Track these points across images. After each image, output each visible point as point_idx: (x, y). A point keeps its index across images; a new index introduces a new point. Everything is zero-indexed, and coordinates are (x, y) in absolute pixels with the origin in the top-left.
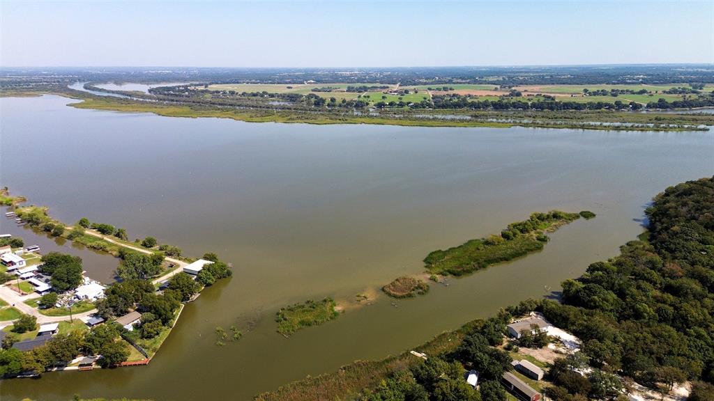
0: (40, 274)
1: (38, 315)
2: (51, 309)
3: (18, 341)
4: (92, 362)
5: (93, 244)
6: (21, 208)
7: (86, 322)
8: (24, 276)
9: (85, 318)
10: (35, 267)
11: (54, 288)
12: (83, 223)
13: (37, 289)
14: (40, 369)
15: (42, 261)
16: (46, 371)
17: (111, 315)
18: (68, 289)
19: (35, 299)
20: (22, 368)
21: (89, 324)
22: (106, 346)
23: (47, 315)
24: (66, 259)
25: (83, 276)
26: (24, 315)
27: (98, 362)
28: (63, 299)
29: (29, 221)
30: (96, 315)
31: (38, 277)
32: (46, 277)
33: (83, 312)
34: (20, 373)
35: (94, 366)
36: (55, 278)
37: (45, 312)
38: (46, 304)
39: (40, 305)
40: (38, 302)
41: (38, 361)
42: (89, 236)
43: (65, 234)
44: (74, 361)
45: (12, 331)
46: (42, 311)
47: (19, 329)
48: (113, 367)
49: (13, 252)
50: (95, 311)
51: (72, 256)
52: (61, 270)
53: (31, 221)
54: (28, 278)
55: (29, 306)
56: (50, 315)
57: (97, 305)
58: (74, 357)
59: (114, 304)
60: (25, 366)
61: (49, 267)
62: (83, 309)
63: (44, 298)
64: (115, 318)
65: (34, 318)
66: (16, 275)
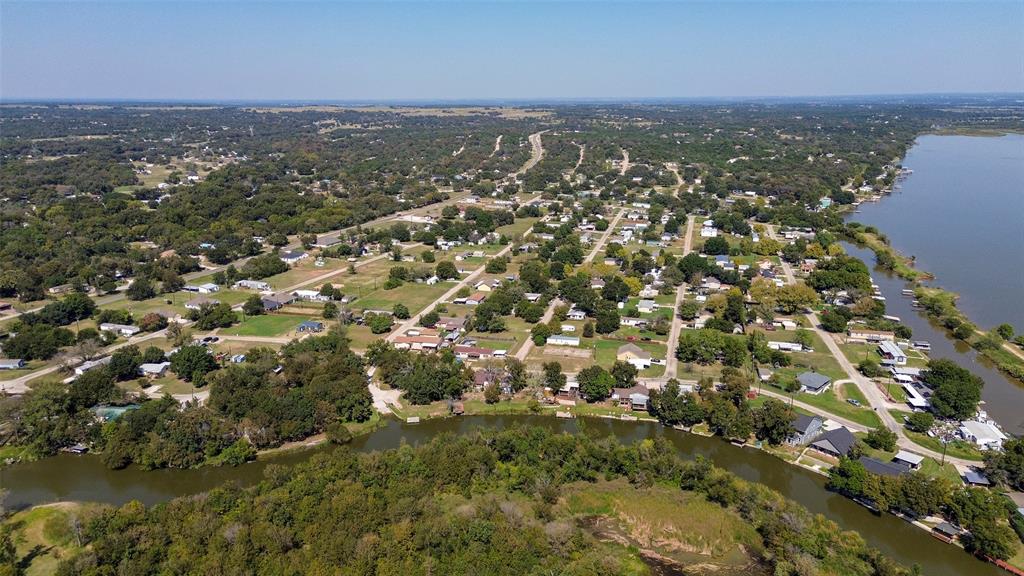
0: (920, 383)
1: (900, 435)
2: (920, 435)
3: (867, 456)
4: (955, 534)
5: (1010, 367)
6: (924, 288)
7: (963, 474)
8: (900, 377)
9: (963, 468)
10: (916, 371)
11: (933, 409)
12: (1004, 332)
13: (911, 400)
14: (882, 505)
15: (929, 366)
16: (889, 512)
17: (1003, 481)
18: (951, 417)
19: (904, 413)
20: (861, 492)
21: (965, 479)
22: (981, 523)
23: (911, 439)
24: (962, 376)
25: (979, 408)
26: (884, 427)
27: (962, 538)
28: (940, 429)
29: (928, 308)
30: (979, 471)
31: (916, 385)
32: (926, 389)
33: (962, 457)
34: (858, 497)
35: (954, 540)
36: (938, 394)
37: (911, 434)
38: (916, 426)
39: (907, 423)
40: (906, 418)
41: (883, 494)
42: (1006, 353)
43: (972, 340)
44: (929, 519)
45: (864, 440)
46: (908, 432)
47: (873, 443)
48: (981, 557)
49: (896, 342)
50: (981, 465)
51: (971, 373)
52: (950, 387)
53: (932, 309)
54: (903, 381)
55: (893, 419)
56: (916, 441)
57: (987, 457)
58: (931, 513)
59: (1014, 468)
60: (866, 491)
61: (934, 377)
62: (963, 454)
63: (915, 416)
64: (1008, 489)
65: (895, 437)
66: (890, 373)
